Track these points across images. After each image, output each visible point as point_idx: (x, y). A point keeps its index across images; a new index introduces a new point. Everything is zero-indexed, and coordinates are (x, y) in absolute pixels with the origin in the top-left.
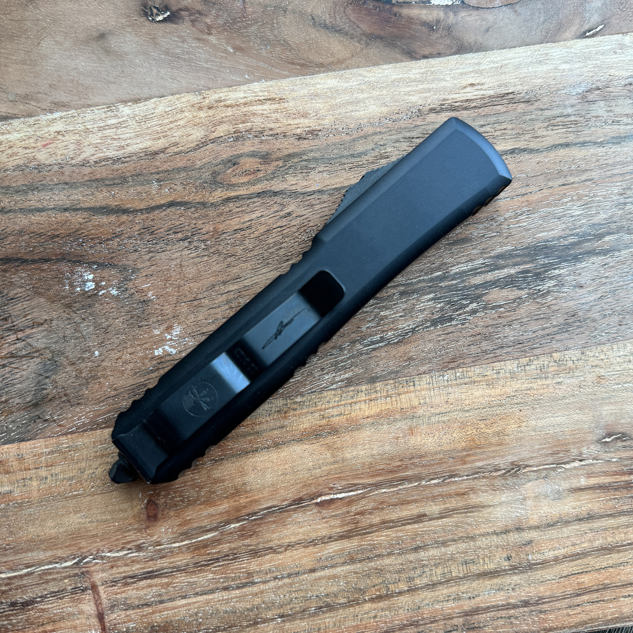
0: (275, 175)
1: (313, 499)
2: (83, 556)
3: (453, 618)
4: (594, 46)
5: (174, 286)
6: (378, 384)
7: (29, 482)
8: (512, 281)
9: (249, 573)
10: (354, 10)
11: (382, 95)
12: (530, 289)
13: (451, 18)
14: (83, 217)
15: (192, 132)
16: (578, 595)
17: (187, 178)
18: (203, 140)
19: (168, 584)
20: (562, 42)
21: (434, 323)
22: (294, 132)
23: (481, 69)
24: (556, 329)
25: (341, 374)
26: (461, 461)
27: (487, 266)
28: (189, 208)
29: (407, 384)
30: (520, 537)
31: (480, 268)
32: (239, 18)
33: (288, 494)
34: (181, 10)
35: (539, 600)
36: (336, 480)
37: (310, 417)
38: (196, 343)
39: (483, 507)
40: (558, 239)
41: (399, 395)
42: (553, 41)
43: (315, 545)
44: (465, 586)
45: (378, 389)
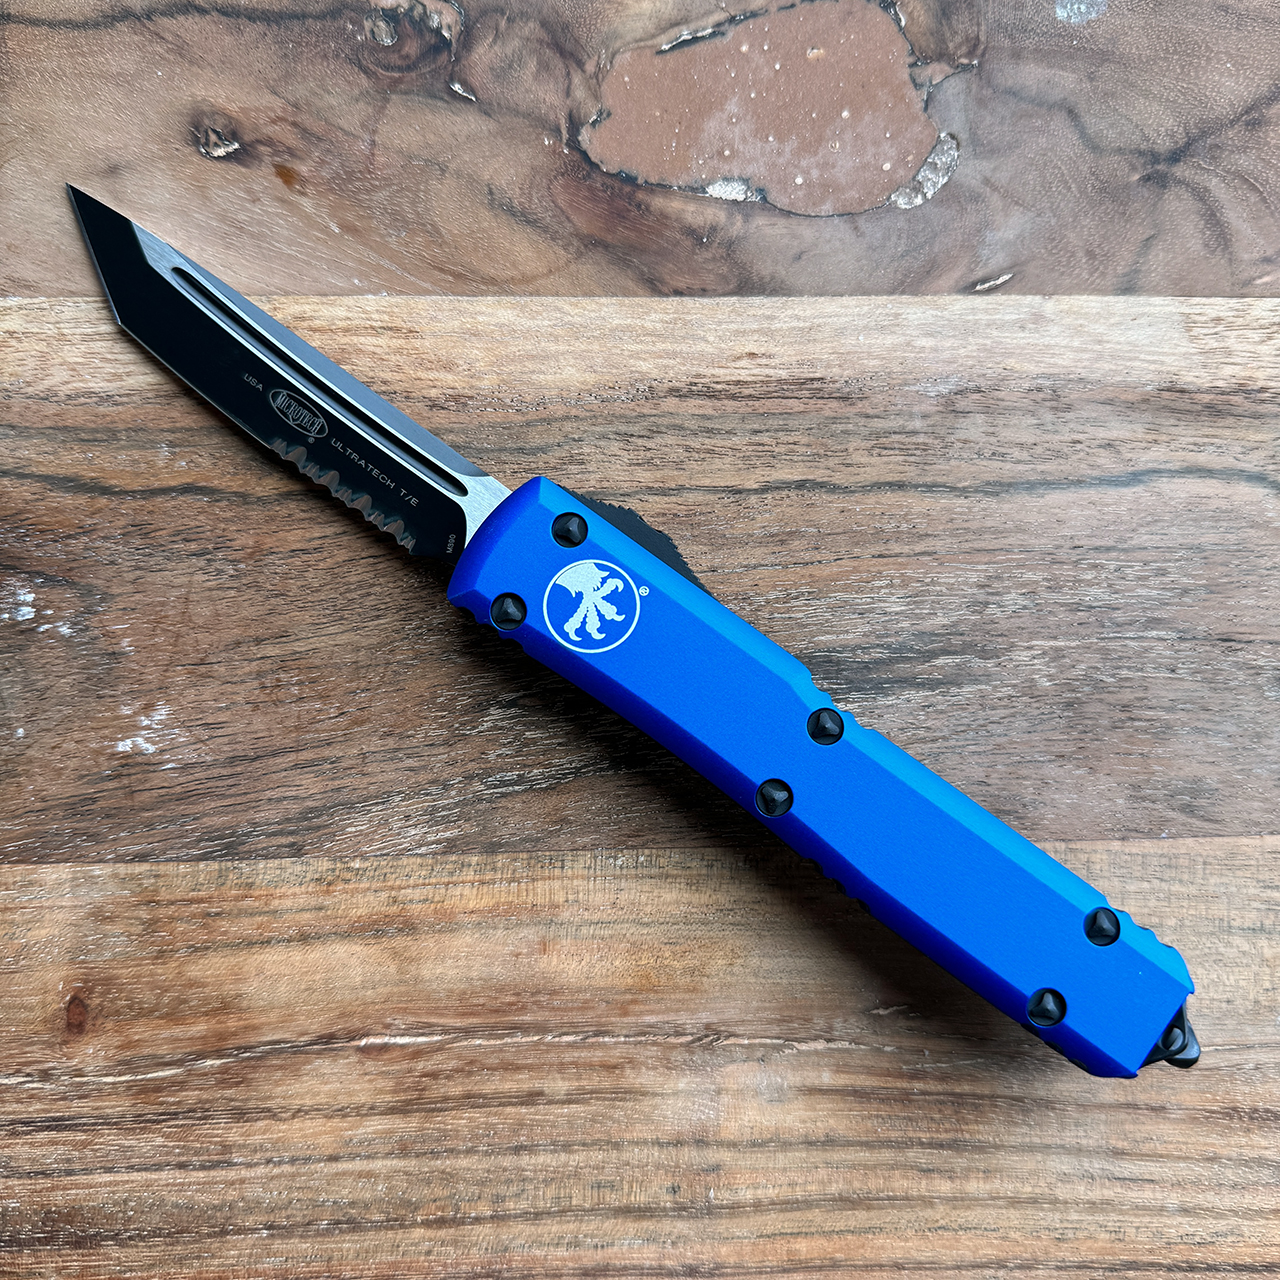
1: (353, 1039)
3: (561, 1276)
4: (986, 311)
5: (170, 634)
6: (500, 857)
9: (225, 1146)
10: (565, 187)
11: (590, 351)
13: (737, 227)
14: (33, 490)
16: (785, 1271)
17: (223, 449)
19: (85, 1144)
20: (929, 297)
22: (425, 393)
23: (773, 327)
25: (438, 831)
26: (620, 1009)
28: (218, 501)
29: (550, 864)
30: (700, 1156)
32: (360, 172)
33: (311, 1023)
34: (259, 142)
35: (716, 1268)
36: (398, 1012)
37: (372, 898)
38: (193, 740)
39: (644, 1094)
40: (853, 650)
41: (534, 880)
42: (914, 293)
43: (344, 1116)
44: (591, 1225)
45: (499, 865)
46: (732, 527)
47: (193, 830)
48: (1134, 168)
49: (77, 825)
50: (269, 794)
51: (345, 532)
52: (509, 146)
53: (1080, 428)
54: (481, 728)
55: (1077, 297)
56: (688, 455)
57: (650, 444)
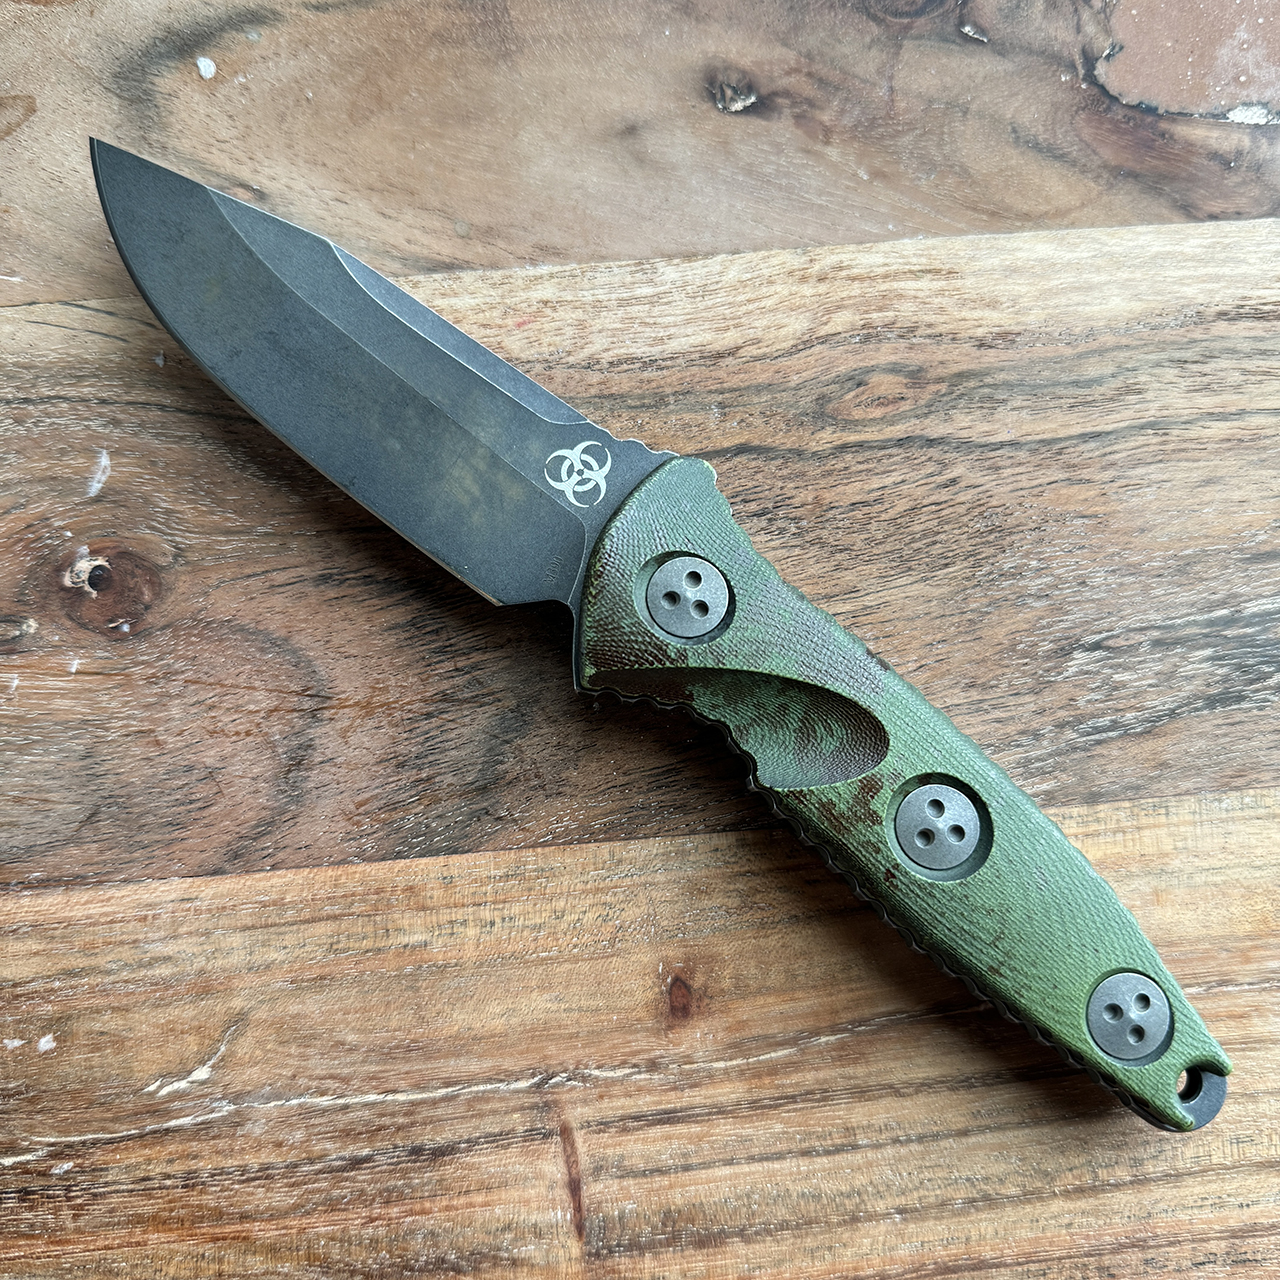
0: (933, 409)
2: (551, 1071)
3: (1209, 1239)
6: (1101, 807)
7: (461, 929)
9: (847, 1128)
10: (1088, 121)
11: (1133, 280)
13: (1264, 149)
15: (785, 321)
17: (772, 405)
18: (806, 338)
19: (700, 1137)
21: (1212, 702)
22: (971, 333)
25: (1033, 784)
26: (1240, 956)
28: (773, 459)
29: (1154, 811)
32: (881, 118)
33: (925, 991)
34: (775, 94)
41: (1139, 829)
43: (972, 1087)
44: (1232, 1185)
45: (1102, 815)
52: (1027, 85)
54: (1066, 674)
56: (1245, 378)
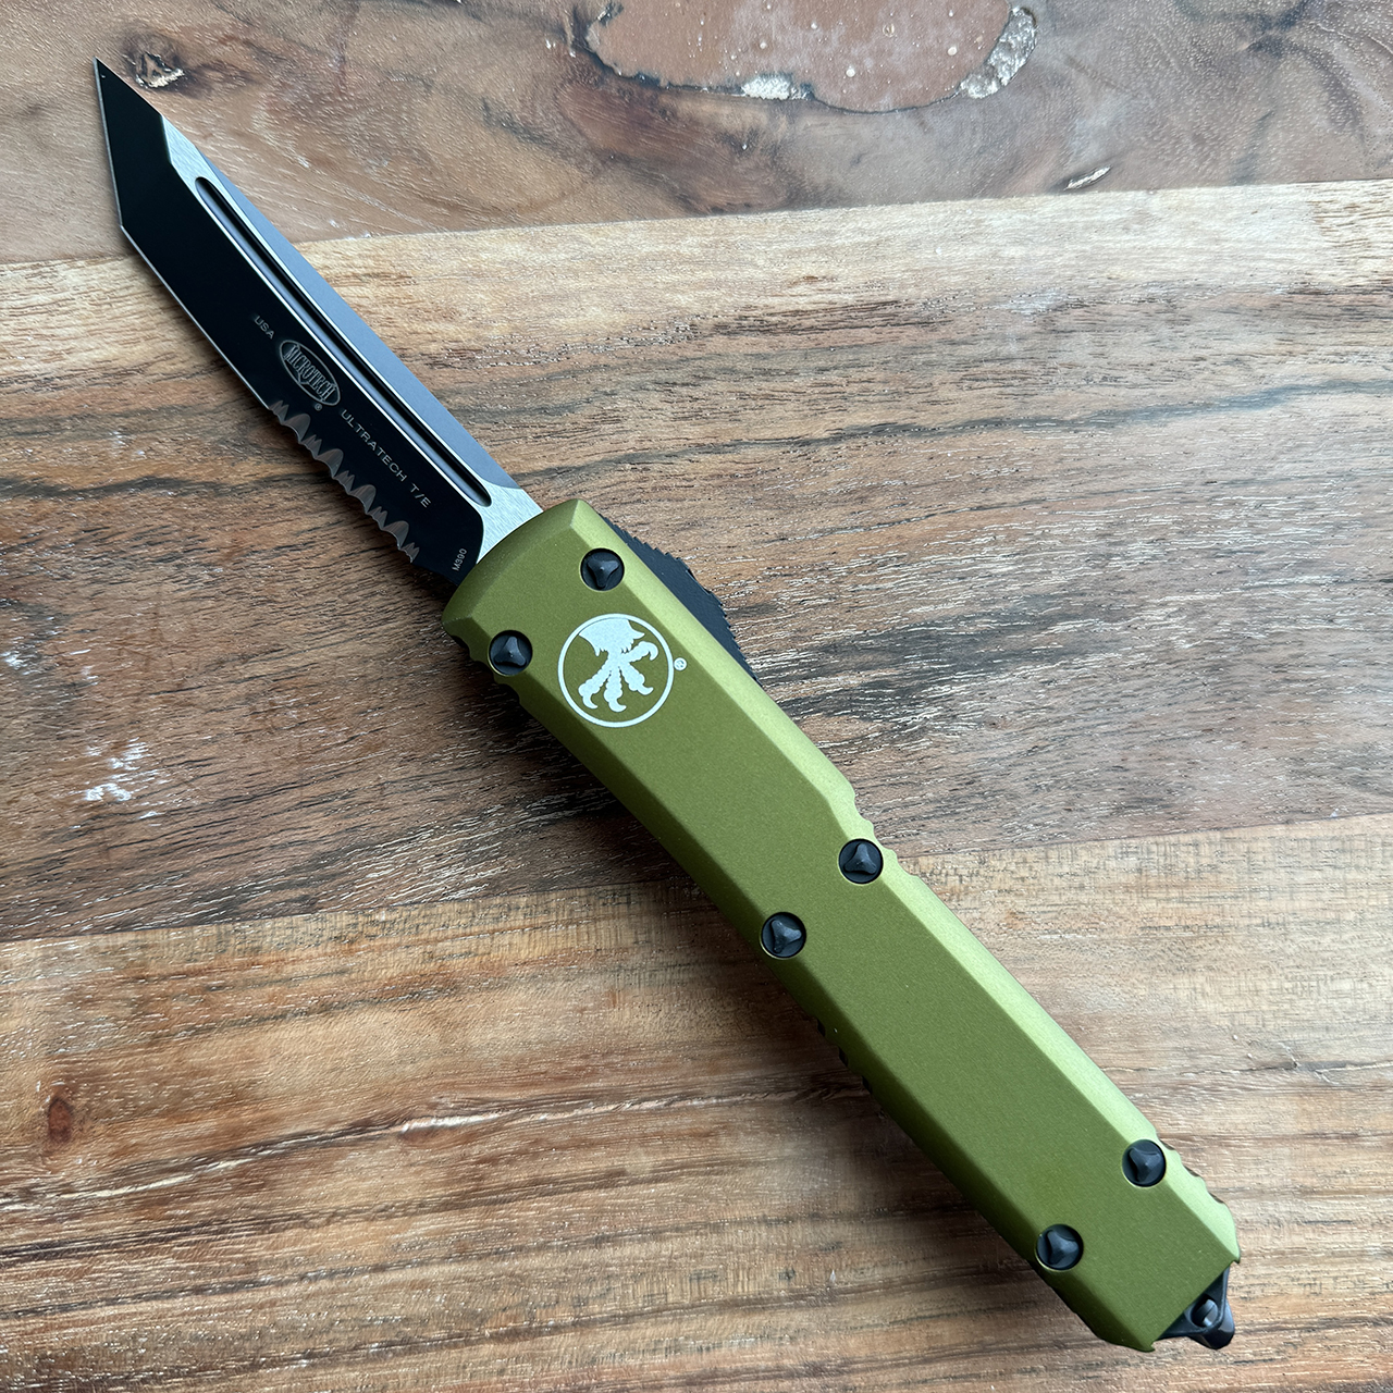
1: (393, 1124)
3: (662, 1387)
4: (1082, 212)
5: (139, 657)
6: (553, 896)
8: (851, 700)
9: (249, 1263)
10: (575, 96)
11: (618, 287)
12: (887, 720)
13: (782, 128)
16: (926, 1361)
17: (186, 431)
19: (81, 1273)
20: (1015, 199)
22: (423, 348)
23: (833, 245)
24: (931, 807)
25: (477, 870)
26: (708, 1066)
27: (802, 666)
28: (184, 494)
29: (613, 900)
30: (815, 1233)
31: (788, 669)
32: (329, 94)
33: (342, 1110)
34: (206, 66)
35: (845, 1364)
36: (444, 1088)
37: (403, 955)
38: (175, 782)
39: (744, 1164)
40: (955, 622)
41: (595, 920)
42: (997, 195)
43: (389, 1217)
44: (692, 1325)
45: (553, 904)
46: (801, 485)
47: (183, 890)
48: (1241, 36)
49: (43, 893)
50: (271, 840)
51: (339, 522)
52: (505, 53)
53: (1202, 342)
55: (1187, 190)
56: (742, 402)
57: (697, 393)
